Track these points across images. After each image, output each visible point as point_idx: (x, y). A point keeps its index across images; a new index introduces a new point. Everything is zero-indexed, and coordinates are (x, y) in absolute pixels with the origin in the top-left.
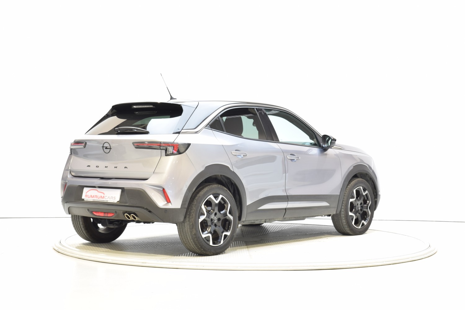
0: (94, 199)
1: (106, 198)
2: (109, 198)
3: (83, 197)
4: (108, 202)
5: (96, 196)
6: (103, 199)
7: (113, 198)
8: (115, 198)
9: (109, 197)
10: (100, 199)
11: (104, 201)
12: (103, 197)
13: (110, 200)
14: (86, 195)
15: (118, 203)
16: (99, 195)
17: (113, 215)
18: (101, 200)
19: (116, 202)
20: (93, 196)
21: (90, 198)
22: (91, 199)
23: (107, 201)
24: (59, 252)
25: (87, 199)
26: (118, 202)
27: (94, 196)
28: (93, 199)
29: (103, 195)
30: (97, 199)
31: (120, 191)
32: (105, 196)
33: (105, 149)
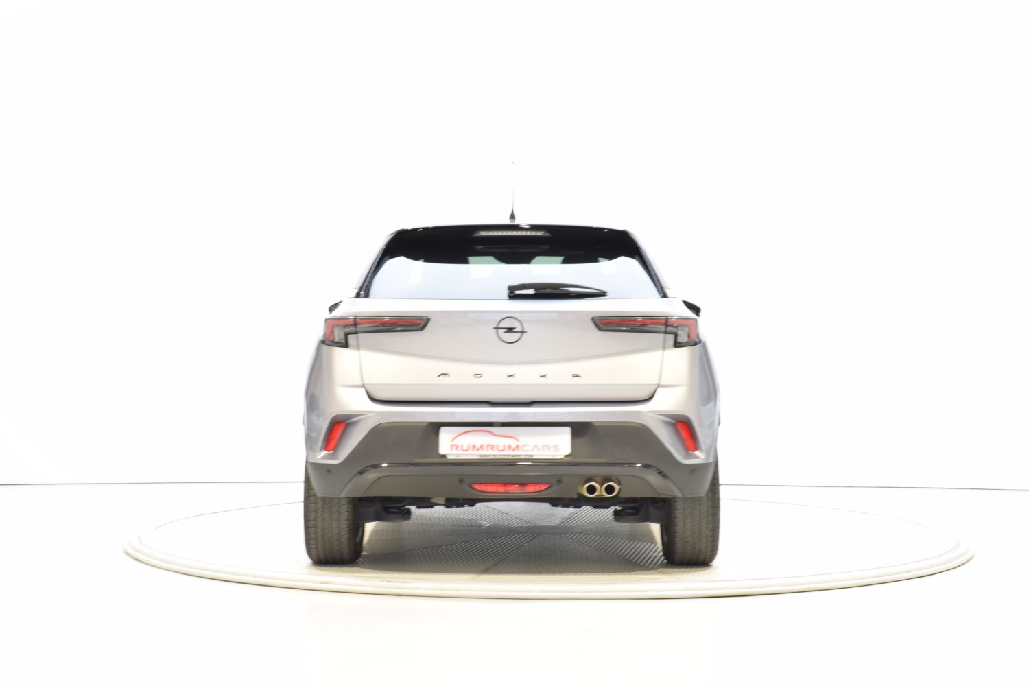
0: (484, 453)
1: (525, 448)
3: (442, 451)
5: (491, 447)
6: (516, 453)
7: (551, 449)
9: (536, 447)
12: (513, 446)
14: (453, 445)
15: (567, 458)
16: (502, 442)
17: (544, 487)
18: (509, 455)
19: (561, 457)
20: (478, 447)
21: (469, 452)
23: (531, 456)
25: (458, 455)
26: (566, 456)
27: (482, 446)
28: (481, 452)
29: (514, 443)
30: (496, 453)
31: (568, 430)
32: (521, 444)
33: (506, 332)
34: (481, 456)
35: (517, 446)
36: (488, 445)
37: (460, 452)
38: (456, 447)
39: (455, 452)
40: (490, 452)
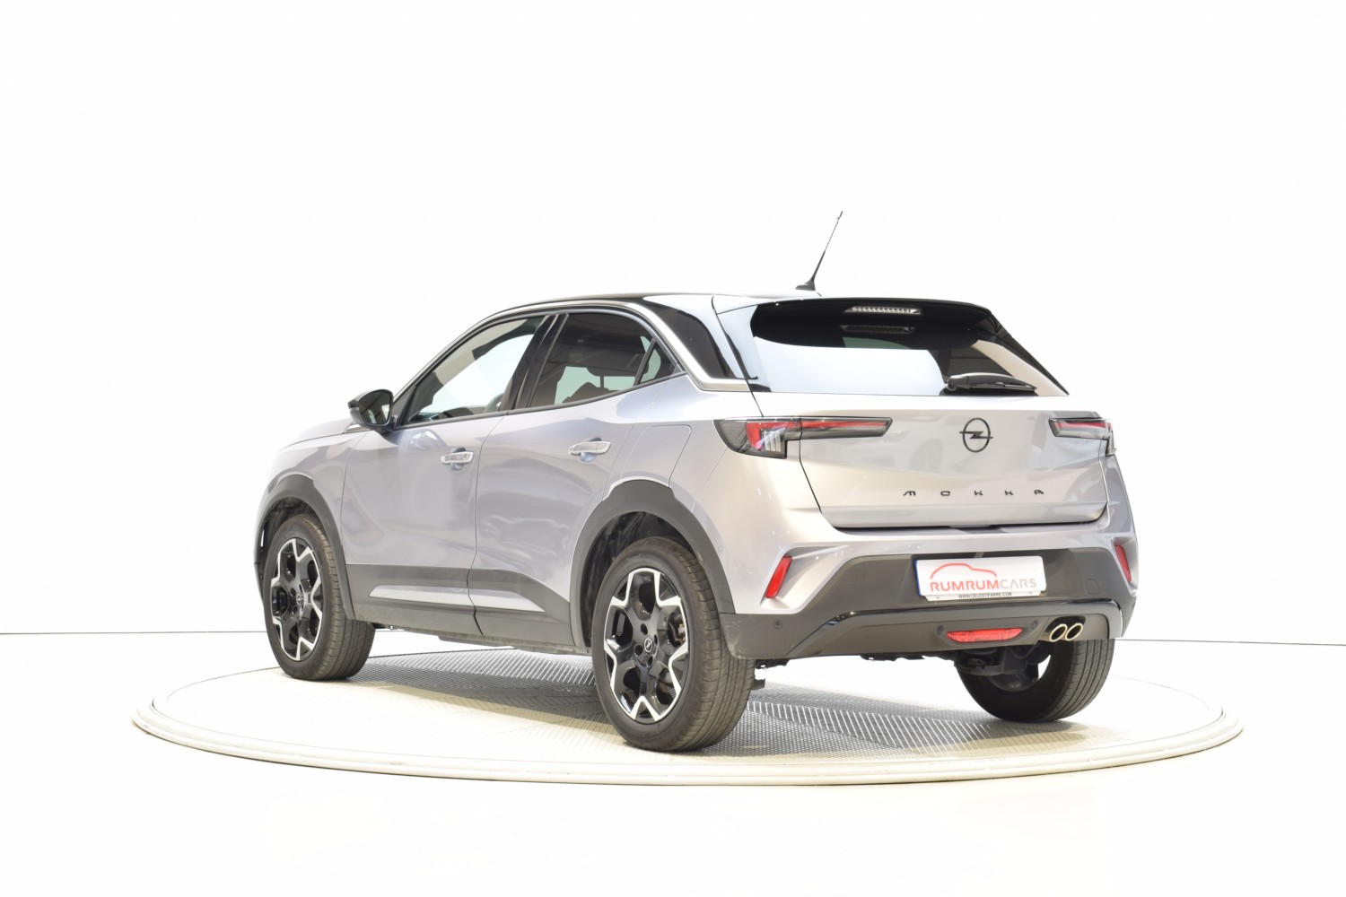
0: (965, 592)
1: (1005, 584)
2: (1014, 585)
3: (923, 592)
4: (1013, 595)
5: (971, 584)
6: (995, 590)
7: (1029, 584)
8: (1032, 581)
9: (1014, 581)
10: (986, 591)
11: (997, 594)
12: (993, 583)
13: (1020, 590)
14: (932, 584)
15: (1044, 595)
16: (980, 578)
17: (1015, 633)
18: (989, 594)
19: (1038, 594)
20: (958, 584)
21: (951, 591)
22: (952, 595)
23: (1010, 593)
24: (149, 733)
25: (937, 596)
26: (1042, 592)
27: (962, 583)
28: (961, 592)
29: (992, 579)
30: (977, 591)
31: (1038, 561)
32: (999, 579)
33: (972, 438)
34: (960, 596)
35: (996, 582)
36: (967, 582)
37: (941, 592)
38: (934, 585)
39: (935, 592)
40: (971, 591)
